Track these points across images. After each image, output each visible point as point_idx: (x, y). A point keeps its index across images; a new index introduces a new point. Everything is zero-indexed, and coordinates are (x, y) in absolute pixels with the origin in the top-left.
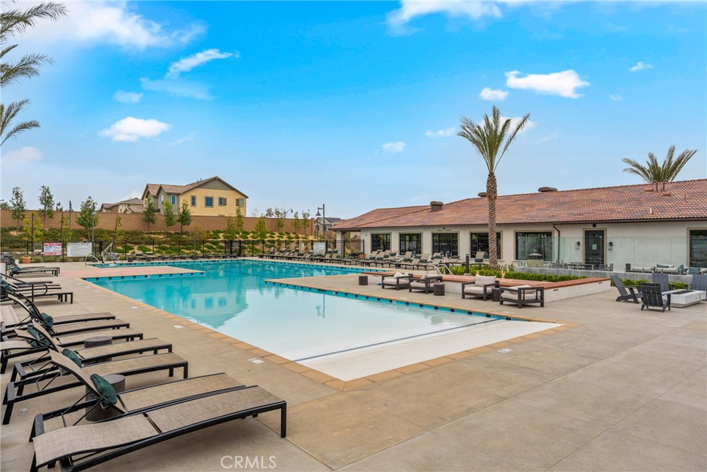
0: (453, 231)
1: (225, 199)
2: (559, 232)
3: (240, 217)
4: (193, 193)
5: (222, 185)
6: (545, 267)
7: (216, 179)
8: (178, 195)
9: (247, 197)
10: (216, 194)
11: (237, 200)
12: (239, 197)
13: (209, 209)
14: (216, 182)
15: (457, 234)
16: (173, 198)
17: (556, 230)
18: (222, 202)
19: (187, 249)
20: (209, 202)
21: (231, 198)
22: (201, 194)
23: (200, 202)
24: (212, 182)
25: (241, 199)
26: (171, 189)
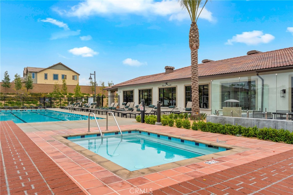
0: (173, 85)
1: (66, 76)
2: (263, 80)
3: (65, 85)
4: (45, 72)
5: (64, 67)
6: (243, 116)
7: (60, 64)
8: (36, 73)
9: (79, 75)
10: (60, 72)
11: (73, 76)
12: (74, 74)
13: (56, 81)
14: (60, 66)
15: (175, 88)
16: (33, 75)
17: (259, 79)
18: (64, 77)
19: (27, 103)
20: (56, 77)
21: (69, 75)
22: (51, 73)
23: (50, 77)
24: (57, 66)
25: (76, 76)
26: (32, 70)
